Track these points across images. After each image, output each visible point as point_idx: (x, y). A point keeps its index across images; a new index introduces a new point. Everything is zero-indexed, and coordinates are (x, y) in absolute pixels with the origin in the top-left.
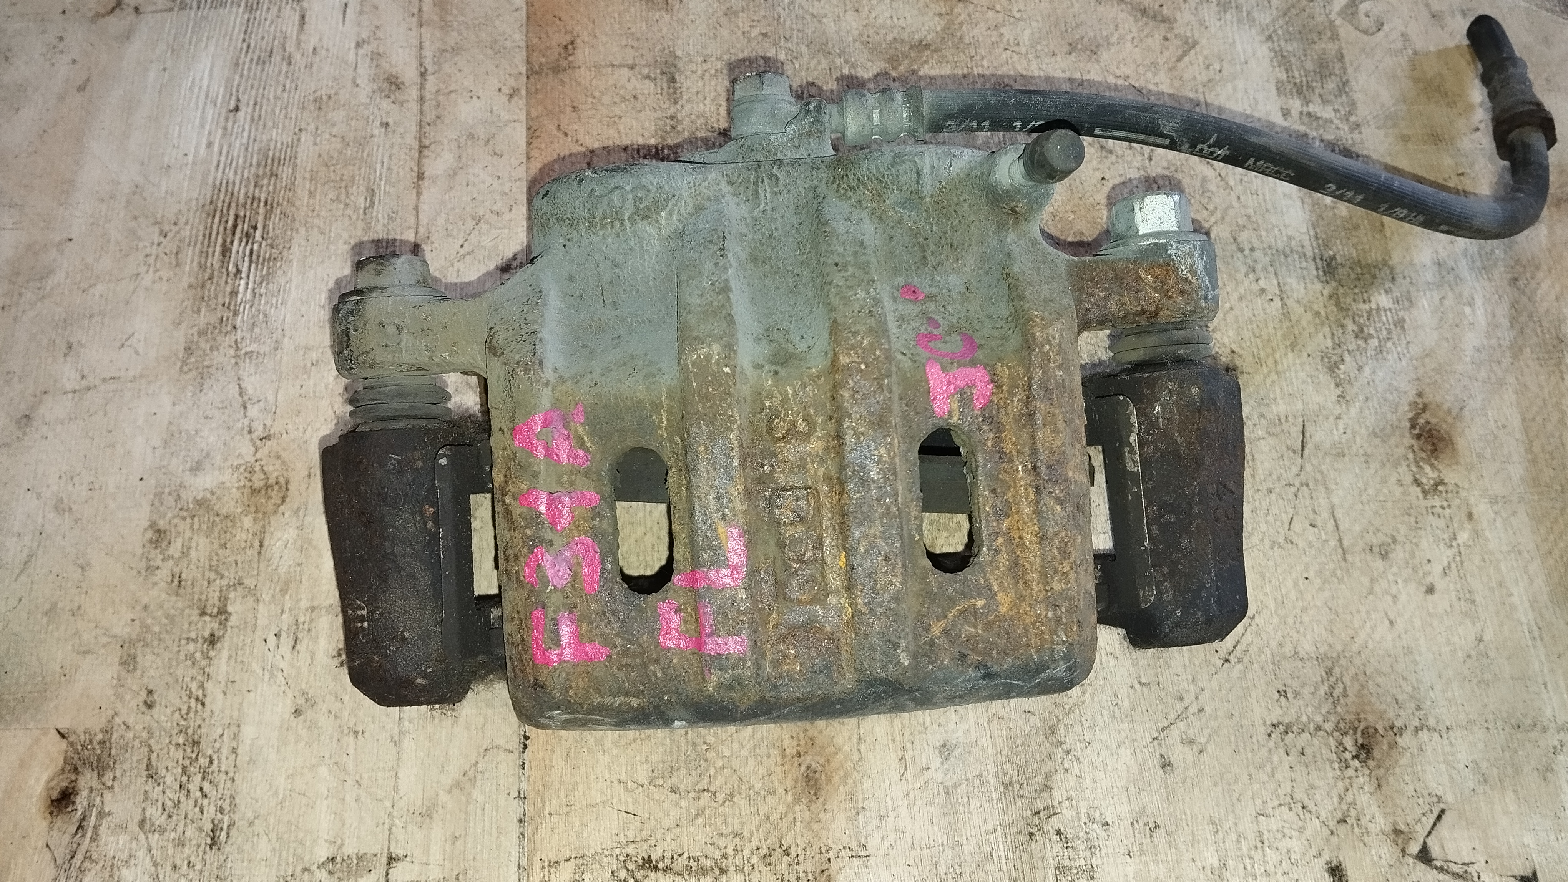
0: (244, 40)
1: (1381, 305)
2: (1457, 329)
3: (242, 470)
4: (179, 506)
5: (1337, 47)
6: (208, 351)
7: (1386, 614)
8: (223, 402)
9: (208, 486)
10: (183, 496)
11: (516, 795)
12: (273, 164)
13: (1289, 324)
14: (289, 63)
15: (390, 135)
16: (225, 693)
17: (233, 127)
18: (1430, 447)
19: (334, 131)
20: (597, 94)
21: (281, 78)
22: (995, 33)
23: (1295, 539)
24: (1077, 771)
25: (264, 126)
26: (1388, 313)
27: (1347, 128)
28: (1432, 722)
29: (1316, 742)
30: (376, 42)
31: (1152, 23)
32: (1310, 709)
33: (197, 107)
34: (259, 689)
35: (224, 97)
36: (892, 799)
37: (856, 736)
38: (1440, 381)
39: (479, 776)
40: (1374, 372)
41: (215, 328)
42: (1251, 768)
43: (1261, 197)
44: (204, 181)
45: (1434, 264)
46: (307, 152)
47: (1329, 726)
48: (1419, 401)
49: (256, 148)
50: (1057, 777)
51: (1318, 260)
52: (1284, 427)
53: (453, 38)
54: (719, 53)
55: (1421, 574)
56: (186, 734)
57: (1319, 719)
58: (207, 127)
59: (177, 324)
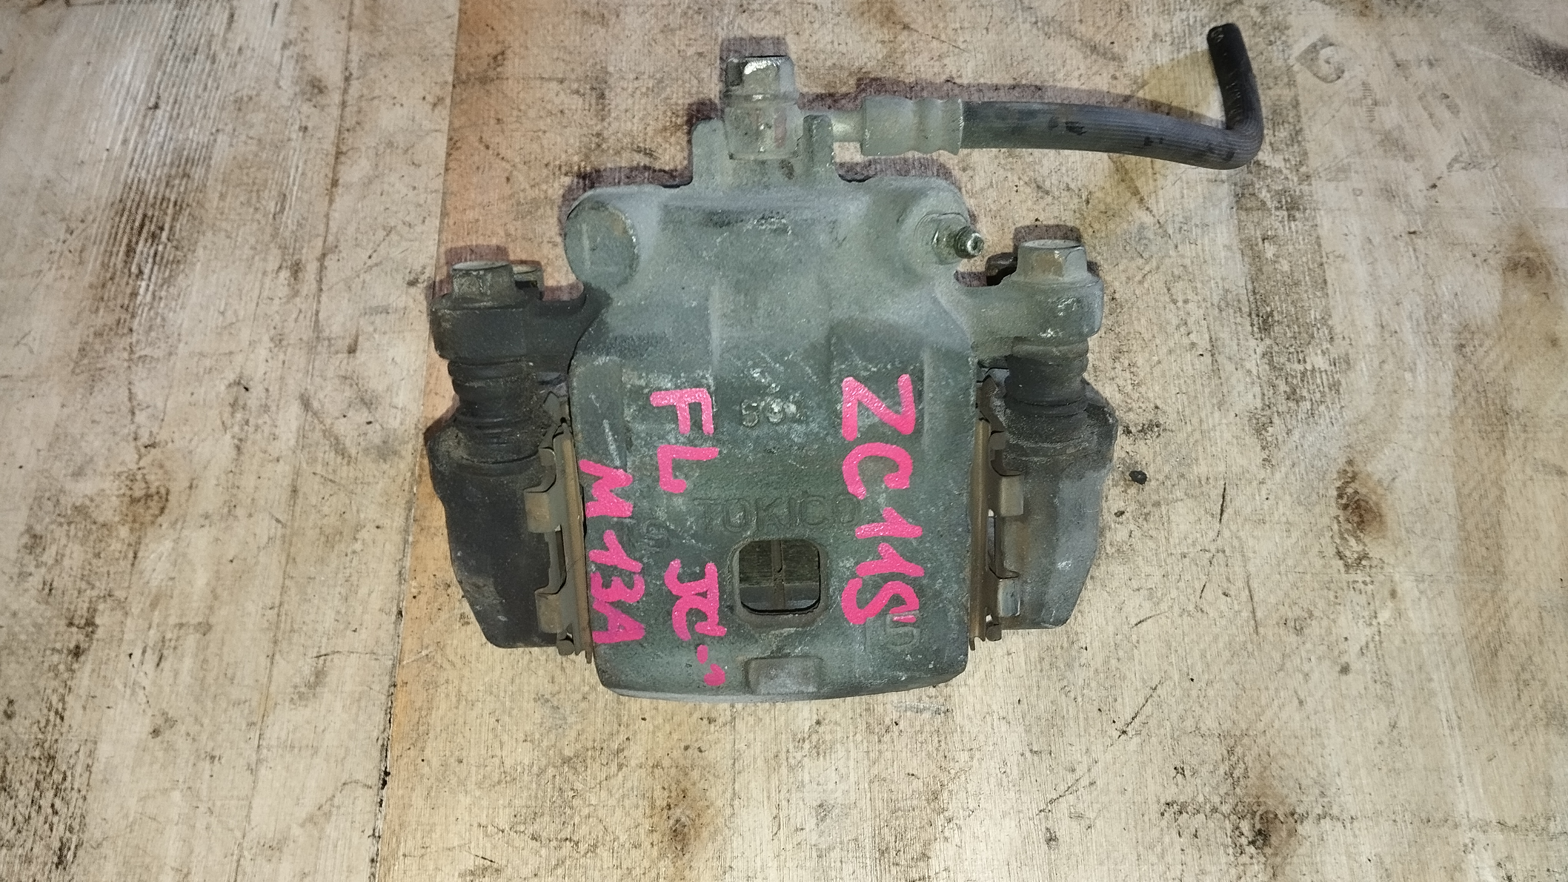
0: (171, 37)
1: (1316, 367)
2: (1395, 396)
3: (123, 478)
4: (58, 512)
5: (1292, 94)
6: (102, 353)
7: (1296, 692)
8: (111, 406)
9: (88, 492)
10: (63, 501)
11: (371, 832)
12: (186, 164)
13: (1218, 382)
14: (213, 62)
15: (308, 139)
16: (84, 708)
17: (150, 124)
18: (1356, 519)
19: (252, 133)
20: (523, 107)
21: (204, 77)
22: (937, 63)
23: (1206, 608)
24: (957, 840)
25: (182, 124)
26: (1324, 374)
27: (1296, 179)
28: (1335, 811)
29: (1211, 825)
30: (302, 45)
31: (1101, 61)
32: (1207, 789)
33: (117, 104)
34: (119, 706)
35: (145, 93)
36: (762, 859)
37: (730, 790)
38: (1373, 450)
39: (334, 810)
40: (1303, 437)
41: (111, 329)
42: (1140, 848)
43: (1199, 247)
44: (116, 178)
45: (1376, 325)
46: (222, 152)
47: (1226, 808)
48: (1349, 469)
49: (171, 147)
50: (937, 846)
51: (1254, 316)
52: (1204, 489)
53: (381, 44)
54: (652, 70)
55: (1336, 653)
56: (43, 747)
57: (1216, 800)
58: (125, 124)
59: (73, 324)
